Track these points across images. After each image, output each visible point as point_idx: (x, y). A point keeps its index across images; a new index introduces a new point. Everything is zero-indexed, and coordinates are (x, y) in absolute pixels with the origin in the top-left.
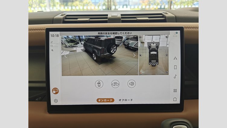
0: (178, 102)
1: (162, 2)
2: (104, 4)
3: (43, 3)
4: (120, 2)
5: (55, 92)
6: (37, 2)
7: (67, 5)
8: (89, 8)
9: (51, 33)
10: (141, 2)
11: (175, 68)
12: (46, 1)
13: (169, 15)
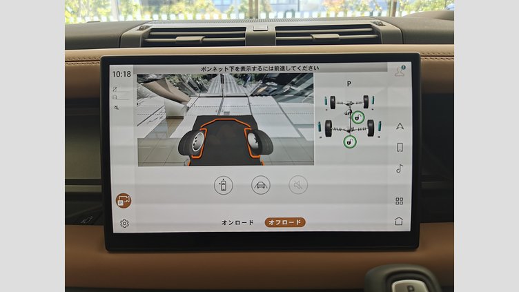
1: (374, 4)
2: (242, 10)
3: (104, 7)
4: (278, 4)
5: (122, 204)
6: (90, 4)
7: (157, 11)
8: (207, 17)
9: (113, 68)
10: (326, 4)
11: (400, 148)
12: (110, 3)
13: (388, 27)
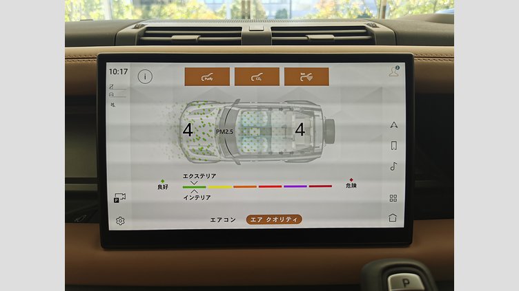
0: (400, 223)
9: (109, 65)
11: (394, 146)
13: (382, 29)
